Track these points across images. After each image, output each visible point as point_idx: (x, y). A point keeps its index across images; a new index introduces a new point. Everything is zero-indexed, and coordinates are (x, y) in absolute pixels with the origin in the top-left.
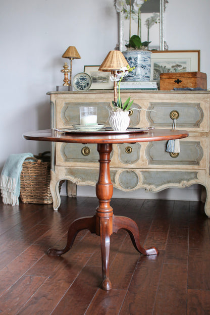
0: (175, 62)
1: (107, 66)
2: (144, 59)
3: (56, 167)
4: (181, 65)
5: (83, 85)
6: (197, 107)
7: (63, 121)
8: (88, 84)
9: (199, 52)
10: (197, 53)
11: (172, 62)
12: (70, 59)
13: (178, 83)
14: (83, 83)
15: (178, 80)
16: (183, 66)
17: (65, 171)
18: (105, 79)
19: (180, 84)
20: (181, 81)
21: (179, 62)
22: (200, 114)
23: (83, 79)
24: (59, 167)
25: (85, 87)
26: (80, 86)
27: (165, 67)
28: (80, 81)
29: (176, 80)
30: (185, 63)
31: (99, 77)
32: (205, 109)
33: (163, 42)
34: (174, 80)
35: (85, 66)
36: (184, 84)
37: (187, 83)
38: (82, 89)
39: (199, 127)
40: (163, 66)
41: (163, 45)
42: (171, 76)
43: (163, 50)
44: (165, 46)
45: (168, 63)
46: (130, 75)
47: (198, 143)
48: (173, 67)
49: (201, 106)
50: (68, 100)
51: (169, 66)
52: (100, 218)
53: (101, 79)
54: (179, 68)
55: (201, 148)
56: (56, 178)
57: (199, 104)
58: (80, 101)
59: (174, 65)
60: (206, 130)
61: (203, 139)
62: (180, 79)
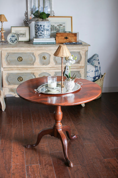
0: (59, 23)
1: (61, 55)
2: (48, 26)
3: (3, 88)
4: (62, 24)
5: (13, 40)
6: (78, 53)
7: (6, 63)
8: (16, 39)
9: (71, 17)
10: (70, 18)
11: (58, 23)
12: (2, 22)
13: (66, 39)
14: (13, 39)
15: (66, 37)
16: (64, 25)
17: (8, 90)
18: (23, 34)
19: (67, 39)
20: (68, 38)
21: (61, 23)
22: (80, 57)
23: (13, 36)
24: (5, 88)
25: (15, 41)
26: (11, 40)
27: (54, 25)
28: (11, 38)
29: (65, 37)
30: (64, 23)
31: (20, 34)
32: (83, 55)
33: (52, 11)
34: (64, 37)
35: (11, 27)
36: (70, 40)
37: (71, 39)
38: (13, 42)
39: (79, 64)
40: (53, 25)
41: (52, 13)
42: (62, 35)
43: (52, 16)
44: (53, 14)
45: (56, 23)
46: (41, 34)
47: (79, 72)
48: (58, 25)
49: (80, 53)
50: (8, 51)
51: (56, 25)
52: (57, 130)
53: (21, 35)
54: (61, 26)
55: (80, 74)
56: (3, 94)
57: (80, 52)
58: (16, 52)
59: (59, 24)
60: (83, 65)
61: (81, 70)
62: (67, 37)
